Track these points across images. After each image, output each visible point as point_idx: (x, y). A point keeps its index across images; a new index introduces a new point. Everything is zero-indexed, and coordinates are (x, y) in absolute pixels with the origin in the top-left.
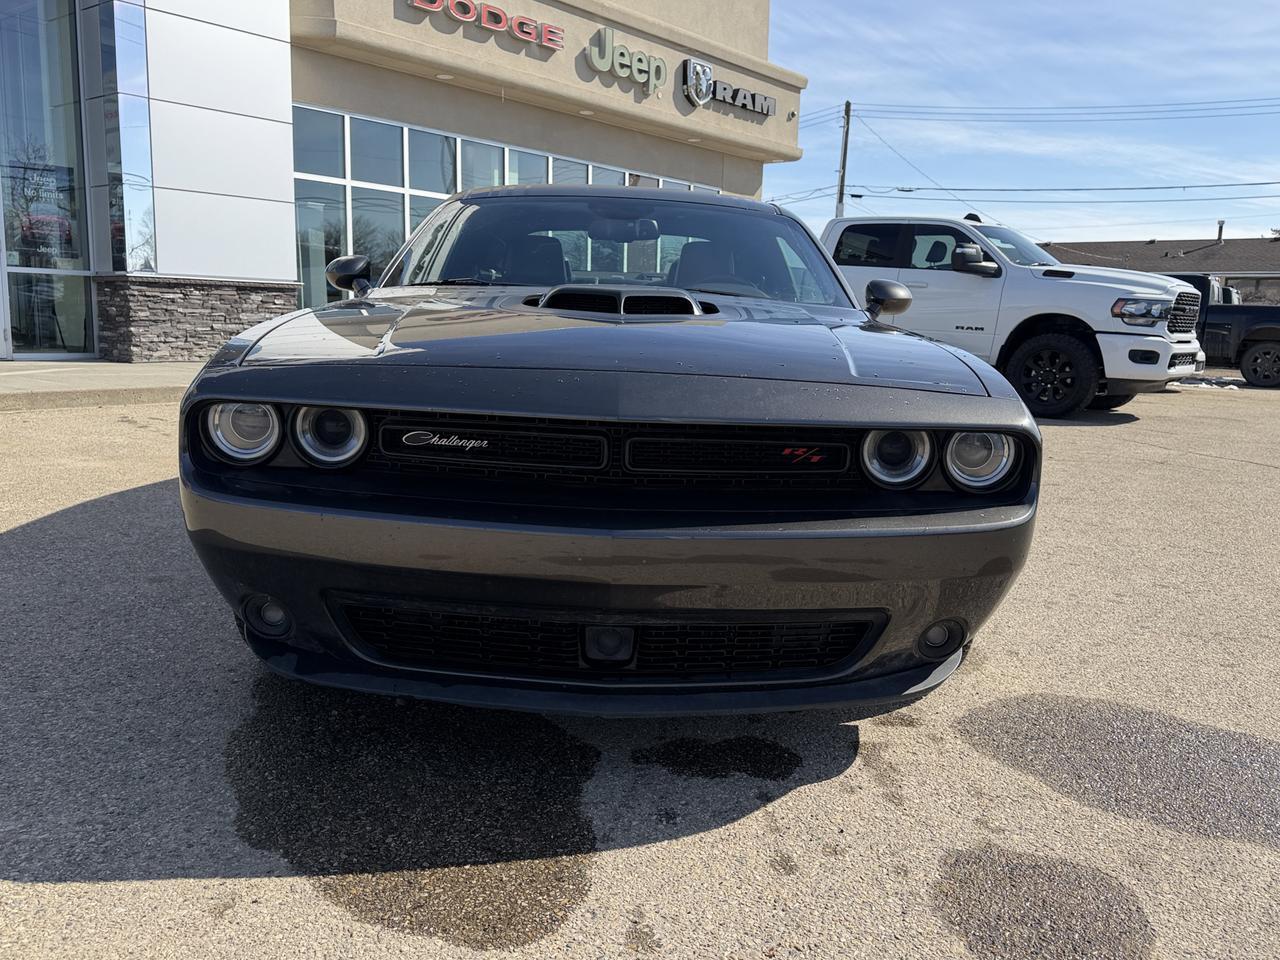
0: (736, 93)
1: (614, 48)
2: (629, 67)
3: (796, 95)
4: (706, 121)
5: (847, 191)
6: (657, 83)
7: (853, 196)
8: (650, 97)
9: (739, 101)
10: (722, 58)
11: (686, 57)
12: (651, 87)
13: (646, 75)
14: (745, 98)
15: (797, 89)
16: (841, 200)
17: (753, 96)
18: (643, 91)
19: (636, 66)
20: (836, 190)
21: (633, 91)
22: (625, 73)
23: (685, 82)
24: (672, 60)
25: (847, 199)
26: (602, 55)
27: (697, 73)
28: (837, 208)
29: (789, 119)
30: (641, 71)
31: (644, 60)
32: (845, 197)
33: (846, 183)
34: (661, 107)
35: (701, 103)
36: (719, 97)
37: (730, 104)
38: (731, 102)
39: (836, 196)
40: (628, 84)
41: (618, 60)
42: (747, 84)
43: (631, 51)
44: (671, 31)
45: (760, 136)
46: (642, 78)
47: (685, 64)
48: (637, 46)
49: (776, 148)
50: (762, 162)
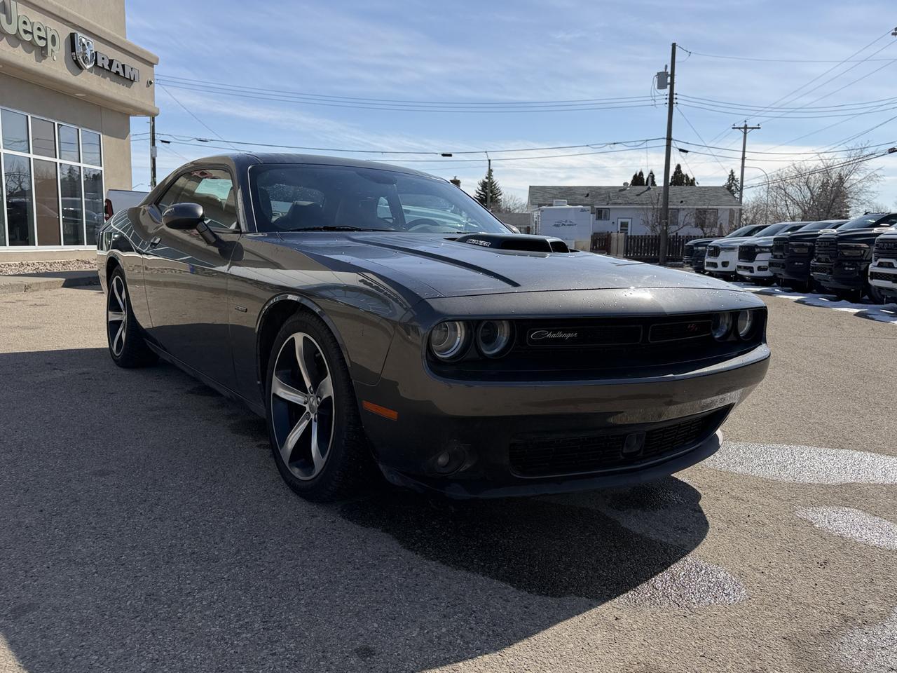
0: (111, 62)
1: (18, 17)
2: (32, 33)
3: (151, 68)
4: (89, 81)
5: (157, 137)
6: (54, 48)
7: (163, 141)
8: (48, 58)
9: (114, 69)
10: (99, 35)
11: (73, 31)
12: (49, 50)
13: (45, 42)
14: (118, 67)
15: (152, 64)
16: (153, 144)
17: (123, 66)
18: (42, 53)
19: (36, 33)
20: (149, 136)
21: (34, 52)
22: (27, 38)
23: (73, 49)
24: (63, 32)
25: (158, 144)
26: (9, 21)
27: (84, 45)
28: (151, 150)
29: (148, 86)
30: (40, 38)
31: (42, 28)
32: (156, 141)
33: (156, 132)
34: (56, 66)
35: (88, 67)
36: (100, 64)
37: (107, 70)
38: (108, 69)
39: (149, 141)
40: (30, 46)
41: (22, 27)
42: (119, 58)
43: (32, 21)
44: (61, 10)
45: (130, 97)
46: (42, 43)
47: (72, 36)
48: (36, 18)
49: (142, 106)
50: (128, 115)
